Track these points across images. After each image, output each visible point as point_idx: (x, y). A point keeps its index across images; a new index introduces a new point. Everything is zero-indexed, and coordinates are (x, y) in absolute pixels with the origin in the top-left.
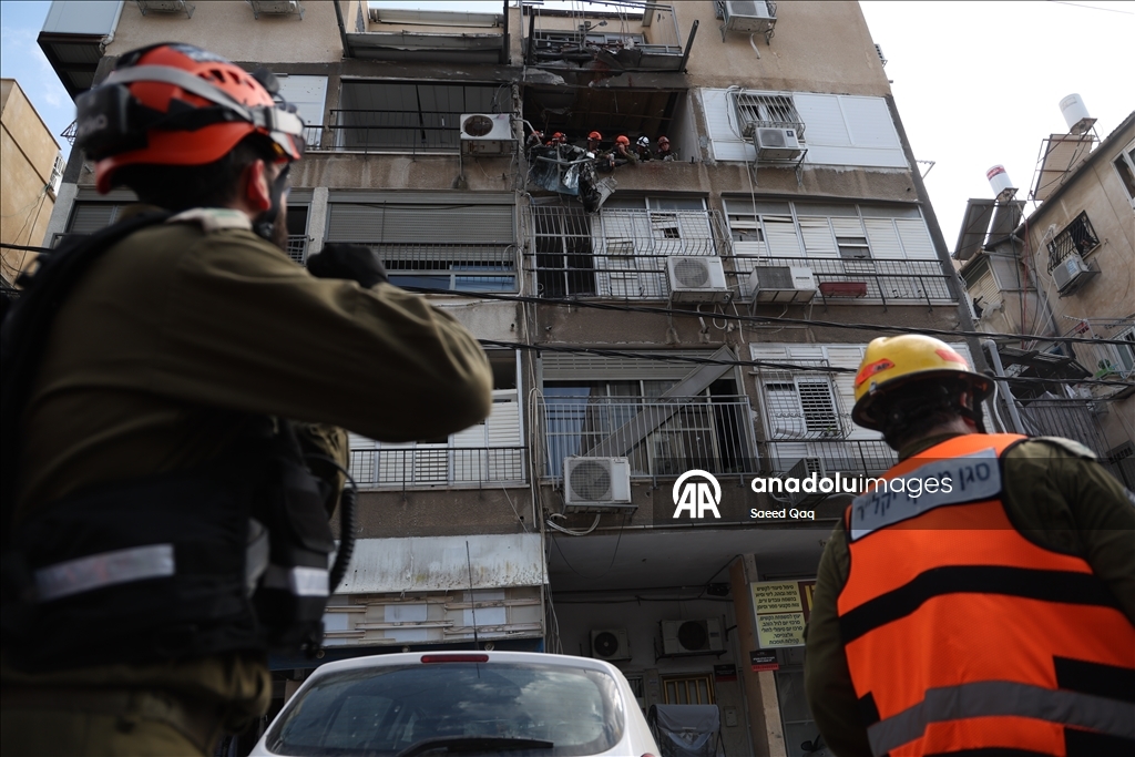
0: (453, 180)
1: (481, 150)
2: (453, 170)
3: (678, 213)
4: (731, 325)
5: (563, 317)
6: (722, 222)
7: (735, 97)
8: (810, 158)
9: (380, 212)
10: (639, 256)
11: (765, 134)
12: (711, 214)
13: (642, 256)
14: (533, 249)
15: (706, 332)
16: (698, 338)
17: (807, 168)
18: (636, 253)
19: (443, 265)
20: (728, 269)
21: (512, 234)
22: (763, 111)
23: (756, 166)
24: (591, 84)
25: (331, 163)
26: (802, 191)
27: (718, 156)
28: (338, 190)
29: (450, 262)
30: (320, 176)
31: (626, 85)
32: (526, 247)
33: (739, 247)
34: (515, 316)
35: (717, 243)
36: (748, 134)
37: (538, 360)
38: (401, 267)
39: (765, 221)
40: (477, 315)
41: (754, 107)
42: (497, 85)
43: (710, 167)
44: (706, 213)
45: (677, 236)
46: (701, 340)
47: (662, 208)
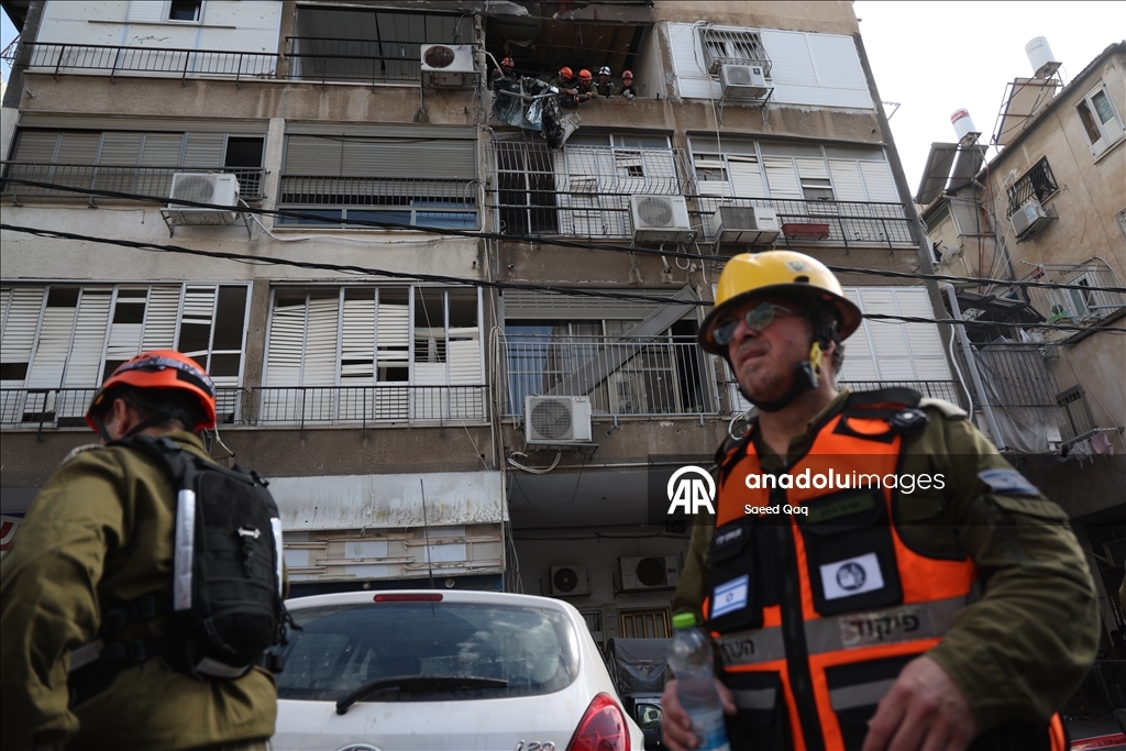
0: (414, 113)
1: (443, 83)
2: (414, 102)
3: (642, 151)
4: (694, 265)
5: (526, 256)
6: (686, 160)
7: (702, 33)
8: (776, 97)
9: (339, 144)
10: (602, 194)
11: (732, 71)
12: (675, 153)
13: (606, 194)
14: (495, 185)
15: (669, 272)
16: (661, 278)
17: (773, 107)
18: (599, 191)
19: (404, 200)
20: (692, 209)
21: (474, 170)
22: (729, 46)
23: (722, 104)
24: (555, 16)
25: (287, 93)
26: (768, 131)
27: (684, 94)
28: (295, 121)
29: (410, 198)
30: (276, 106)
31: (592, 18)
32: (488, 184)
33: (704, 187)
34: (477, 253)
35: (682, 182)
36: (715, 71)
37: (499, 298)
38: (361, 202)
39: (729, 160)
40: (438, 251)
41: (721, 44)
42: (458, 15)
43: (675, 104)
44: (671, 152)
45: (641, 175)
46: (663, 280)
47: (626, 145)
